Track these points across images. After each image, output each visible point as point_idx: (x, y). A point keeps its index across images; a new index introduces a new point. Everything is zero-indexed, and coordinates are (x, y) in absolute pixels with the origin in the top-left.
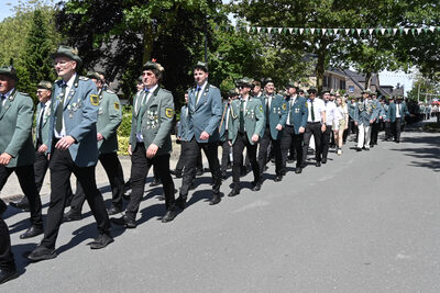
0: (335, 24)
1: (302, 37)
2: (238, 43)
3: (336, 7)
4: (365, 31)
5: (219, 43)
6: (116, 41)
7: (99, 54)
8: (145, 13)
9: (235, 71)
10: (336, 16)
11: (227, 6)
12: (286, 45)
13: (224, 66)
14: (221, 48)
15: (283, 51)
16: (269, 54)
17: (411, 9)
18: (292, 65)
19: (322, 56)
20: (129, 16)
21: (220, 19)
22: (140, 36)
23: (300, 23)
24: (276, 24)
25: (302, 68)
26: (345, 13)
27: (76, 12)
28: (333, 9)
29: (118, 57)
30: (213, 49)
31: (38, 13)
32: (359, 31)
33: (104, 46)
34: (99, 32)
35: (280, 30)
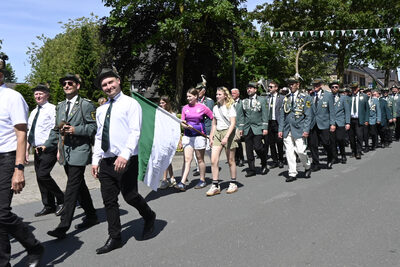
0: (353, 26)
1: (323, 39)
2: (262, 47)
3: (354, 9)
4: (383, 31)
5: (245, 48)
6: (153, 51)
7: (138, 62)
8: (178, 24)
9: (261, 73)
10: (354, 18)
11: (251, 14)
13: (250, 68)
14: (247, 53)
15: (304, 52)
16: (294, 56)
18: (314, 64)
19: (342, 55)
20: (163, 26)
21: (246, 26)
22: (173, 45)
23: (321, 26)
24: (297, 28)
25: (323, 68)
26: (362, 14)
27: (117, 25)
28: (351, 12)
29: (155, 64)
30: (240, 54)
31: (84, 29)
32: (377, 31)
33: (142, 55)
34: (137, 42)
35: (301, 33)
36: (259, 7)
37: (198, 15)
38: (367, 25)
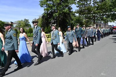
0: (97, 13)
1: (90, 17)
2: (77, 19)
5: (73, 19)
8: (57, 14)
10: (97, 12)
11: (75, 12)
12: (87, 18)
13: (74, 23)
14: (74, 20)
16: (84, 21)
17: (113, 9)
18: (89, 22)
19: (94, 20)
21: (74, 15)
23: (89, 14)
25: (91, 23)
26: (98, 11)
36: (76, 10)
37: (61, 12)
38: (100, 13)
